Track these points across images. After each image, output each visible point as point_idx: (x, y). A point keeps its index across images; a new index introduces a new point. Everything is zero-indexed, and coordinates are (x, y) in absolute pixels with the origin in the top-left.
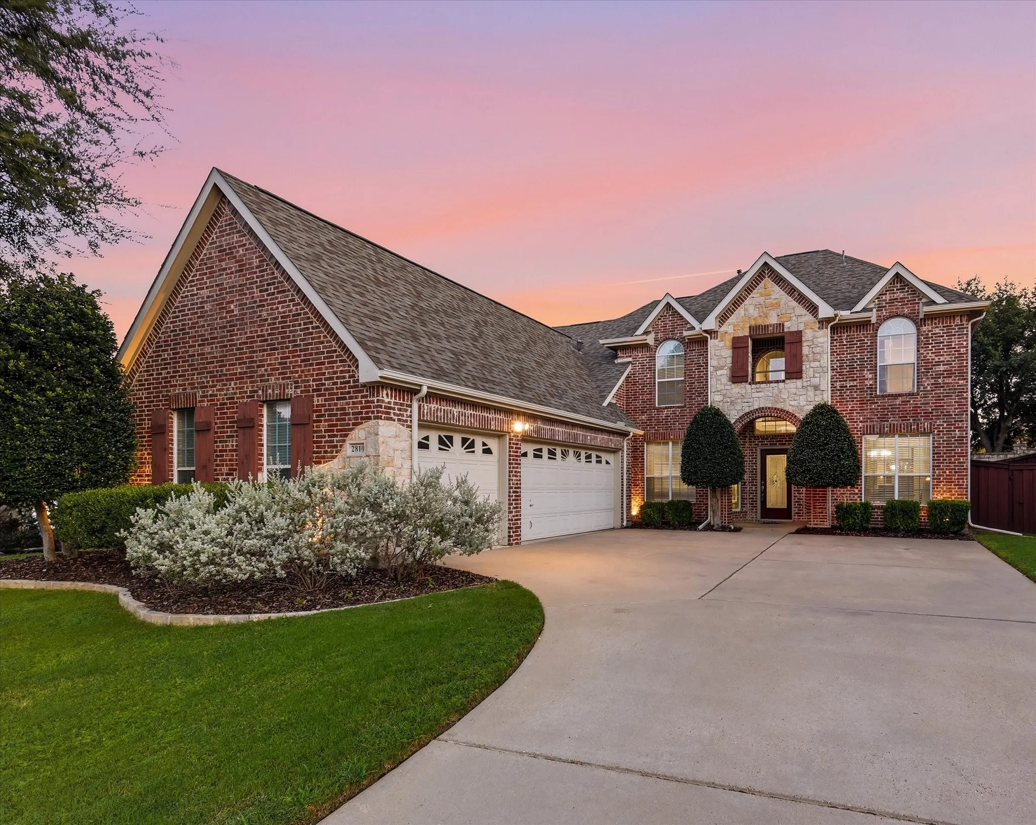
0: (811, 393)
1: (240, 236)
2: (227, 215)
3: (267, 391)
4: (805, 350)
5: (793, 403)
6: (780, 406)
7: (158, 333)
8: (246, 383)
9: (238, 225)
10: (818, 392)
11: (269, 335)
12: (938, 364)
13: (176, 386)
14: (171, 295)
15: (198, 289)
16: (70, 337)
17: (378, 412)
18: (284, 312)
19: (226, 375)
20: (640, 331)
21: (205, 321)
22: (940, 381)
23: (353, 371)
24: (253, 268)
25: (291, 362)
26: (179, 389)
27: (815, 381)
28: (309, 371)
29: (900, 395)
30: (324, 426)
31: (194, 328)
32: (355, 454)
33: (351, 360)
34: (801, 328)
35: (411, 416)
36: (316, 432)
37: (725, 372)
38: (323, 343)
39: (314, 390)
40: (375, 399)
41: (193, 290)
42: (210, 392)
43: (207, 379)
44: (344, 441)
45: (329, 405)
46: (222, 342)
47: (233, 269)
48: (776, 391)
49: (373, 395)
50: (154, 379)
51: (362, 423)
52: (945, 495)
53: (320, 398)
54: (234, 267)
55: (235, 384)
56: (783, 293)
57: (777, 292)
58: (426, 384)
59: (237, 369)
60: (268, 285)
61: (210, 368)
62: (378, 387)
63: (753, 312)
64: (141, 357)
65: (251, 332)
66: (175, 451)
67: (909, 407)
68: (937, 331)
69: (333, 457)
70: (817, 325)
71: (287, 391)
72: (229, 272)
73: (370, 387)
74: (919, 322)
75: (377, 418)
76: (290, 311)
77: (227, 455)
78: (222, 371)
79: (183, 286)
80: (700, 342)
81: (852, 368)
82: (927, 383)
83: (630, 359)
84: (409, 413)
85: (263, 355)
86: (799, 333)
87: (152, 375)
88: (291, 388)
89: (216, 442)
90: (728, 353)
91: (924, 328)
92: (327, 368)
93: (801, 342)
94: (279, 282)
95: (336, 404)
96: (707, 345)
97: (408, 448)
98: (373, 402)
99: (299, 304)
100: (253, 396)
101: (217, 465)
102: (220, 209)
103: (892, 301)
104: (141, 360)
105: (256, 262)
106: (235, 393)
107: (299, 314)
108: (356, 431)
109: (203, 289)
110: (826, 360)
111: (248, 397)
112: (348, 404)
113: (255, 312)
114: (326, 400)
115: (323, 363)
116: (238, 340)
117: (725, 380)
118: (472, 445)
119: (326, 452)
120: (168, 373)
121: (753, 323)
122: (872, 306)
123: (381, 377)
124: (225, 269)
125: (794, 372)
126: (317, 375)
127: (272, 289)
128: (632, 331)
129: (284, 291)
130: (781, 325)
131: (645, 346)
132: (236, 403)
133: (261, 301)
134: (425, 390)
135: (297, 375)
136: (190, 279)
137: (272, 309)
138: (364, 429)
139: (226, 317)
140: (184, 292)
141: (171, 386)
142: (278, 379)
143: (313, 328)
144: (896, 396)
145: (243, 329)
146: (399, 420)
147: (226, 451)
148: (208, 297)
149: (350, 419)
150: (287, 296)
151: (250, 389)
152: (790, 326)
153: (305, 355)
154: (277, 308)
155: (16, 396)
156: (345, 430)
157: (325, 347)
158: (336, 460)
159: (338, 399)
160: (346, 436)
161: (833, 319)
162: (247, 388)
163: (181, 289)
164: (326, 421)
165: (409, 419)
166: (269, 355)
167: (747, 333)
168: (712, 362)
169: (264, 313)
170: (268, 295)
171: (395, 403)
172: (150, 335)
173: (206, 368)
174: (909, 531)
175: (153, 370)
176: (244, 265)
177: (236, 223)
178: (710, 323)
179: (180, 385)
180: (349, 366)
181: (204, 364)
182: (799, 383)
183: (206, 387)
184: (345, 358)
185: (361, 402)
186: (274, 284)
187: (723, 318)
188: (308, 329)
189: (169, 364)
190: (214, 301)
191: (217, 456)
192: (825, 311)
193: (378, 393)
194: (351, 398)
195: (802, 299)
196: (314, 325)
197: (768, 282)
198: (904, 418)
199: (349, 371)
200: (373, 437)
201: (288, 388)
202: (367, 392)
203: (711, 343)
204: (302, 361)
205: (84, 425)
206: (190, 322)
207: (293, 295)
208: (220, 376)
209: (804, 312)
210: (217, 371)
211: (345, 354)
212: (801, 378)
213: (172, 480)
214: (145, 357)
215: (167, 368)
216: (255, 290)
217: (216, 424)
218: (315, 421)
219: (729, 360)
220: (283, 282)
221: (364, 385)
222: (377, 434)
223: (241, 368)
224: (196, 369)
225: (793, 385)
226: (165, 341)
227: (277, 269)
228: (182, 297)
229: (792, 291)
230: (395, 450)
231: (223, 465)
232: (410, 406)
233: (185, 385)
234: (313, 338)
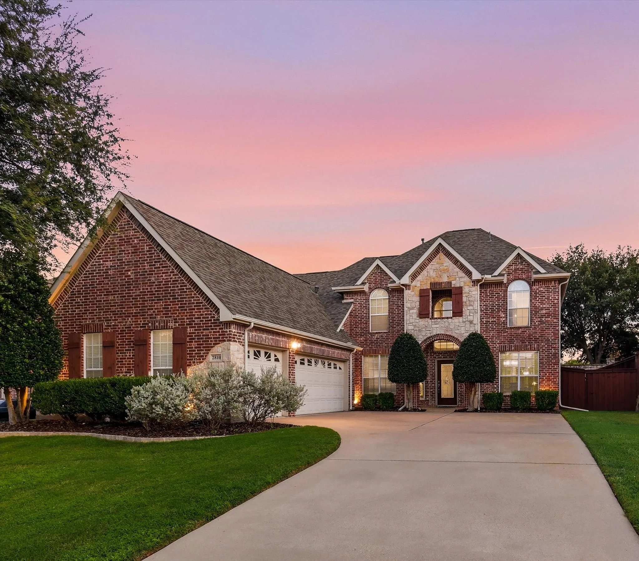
0: (468, 326)
1: (135, 232)
2: (125, 219)
3: (155, 324)
5: (456, 331)
6: (449, 333)
7: (73, 286)
8: (140, 319)
9: (134, 225)
10: (472, 325)
11: (156, 291)
13: (87, 319)
14: (83, 264)
15: (103, 261)
16: (30, 290)
17: (230, 337)
18: (167, 279)
19: (125, 314)
20: (359, 282)
21: (109, 281)
22: (543, 319)
23: (213, 314)
24: (144, 252)
25: (171, 308)
26: (89, 321)
27: (471, 319)
28: (184, 313)
30: (194, 345)
31: (101, 284)
32: (215, 360)
33: (212, 308)
34: (462, 285)
35: (244, 340)
36: (189, 348)
37: (415, 311)
38: (193, 297)
39: (187, 324)
40: (228, 330)
41: (100, 262)
42: (113, 324)
43: (110, 316)
44: (208, 353)
45: (198, 333)
46: (122, 294)
47: (130, 251)
48: (447, 324)
49: (227, 328)
50: (69, 314)
51: (219, 344)
52: (546, 388)
53: (192, 329)
54: (131, 250)
55: (131, 319)
56: (451, 263)
57: (447, 262)
58: (254, 321)
59: (133, 310)
60: (155, 262)
61: (113, 309)
62: (230, 324)
63: (432, 274)
64: (59, 301)
65: (143, 289)
66: (85, 359)
67: (526, 335)
68: (542, 289)
69: (201, 362)
70: (472, 284)
71: (169, 324)
72: (127, 252)
73: (225, 324)
74: (531, 284)
75: (228, 341)
76: (171, 278)
77: (126, 361)
78: (122, 311)
79: (93, 259)
80: (399, 291)
82: (536, 321)
84: (243, 338)
85: (152, 303)
86: (461, 288)
87: (68, 312)
88: (172, 323)
89: (118, 353)
90: (417, 299)
91: (534, 288)
92: (196, 312)
94: (163, 261)
95: (202, 333)
97: (243, 357)
98: (227, 332)
99: (177, 275)
100: (145, 327)
101: (119, 367)
102: (120, 215)
104: (59, 302)
105: (146, 248)
106: (132, 325)
107: (177, 281)
108: (216, 347)
109: (108, 261)
110: (477, 305)
111: (141, 327)
112: (210, 332)
113: (147, 278)
114: (195, 330)
115: (194, 309)
116: (133, 293)
117: (415, 316)
118: (269, 357)
119: (195, 360)
120: (80, 311)
121: (432, 281)
122: (504, 272)
123: (233, 318)
124: (124, 251)
125: (458, 312)
126: (190, 316)
127: (158, 265)
129: (167, 267)
130: (450, 283)
132: (133, 330)
133: (150, 271)
134: (252, 325)
135: (176, 315)
136: (97, 254)
137: (158, 277)
138: (220, 347)
139: (125, 279)
140: (93, 262)
141: (83, 319)
142: (163, 317)
143: (186, 289)
144: (518, 328)
145: (138, 287)
146: (239, 342)
147: (125, 359)
148: (111, 266)
149: (212, 341)
150: (169, 270)
151: (143, 322)
152: (455, 284)
153: (181, 304)
154: (162, 276)
155: (8, 326)
156: (208, 347)
157: (195, 300)
158: (202, 364)
159: (204, 330)
160: (209, 350)
161: (481, 280)
162: (141, 322)
163: (90, 260)
164: (195, 342)
165: (243, 341)
166: (156, 303)
167: (429, 287)
168: (407, 304)
169: (153, 279)
170: (155, 268)
171: (237, 333)
172: (67, 287)
173: (110, 309)
174: (524, 409)
175: (69, 309)
176: (139, 249)
177: (132, 224)
178: (406, 280)
179: (89, 319)
180: (211, 311)
181: (108, 306)
182: (461, 319)
183: (110, 320)
184: (208, 307)
185: (219, 332)
186: (159, 262)
187: (414, 277)
188: (184, 289)
189: (82, 305)
190: (116, 269)
191: (118, 362)
192: (476, 275)
193: (230, 327)
194: (212, 329)
195: (463, 268)
196: (188, 287)
197: (441, 255)
198: (522, 343)
199: (211, 314)
200: (226, 351)
201: (169, 323)
202: (223, 326)
203: (406, 292)
204: (179, 307)
205: (43, 343)
206: (98, 281)
207: (172, 269)
208: (120, 314)
209: (463, 275)
210: (118, 311)
211: (208, 304)
212: (462, 316)
213: (83, 376)
214: (62, 301)
215: (79, 308)
216: (146, 265)
217: (118, 342)
218: (188, 342)
219: (418, 304)
220: (165, 261)
221: (221, 322)
222: (229, 350)
223: (136, 310)
224: (103, 309)
225: (457, 320)
226: (78, 291)
227: (162, 254)
228: (91, 265)
229: (456, 262)
230: (237, 358)
231: (123, 367)
232: (244, 334)
233: (94, 318)
234: (186, 295)
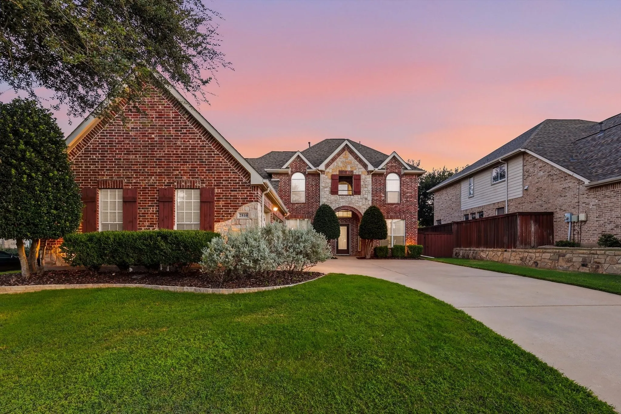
0: (364, 201)
1: (159, 99)
3: (181, 183)
4: (362, 183)
5: (356, 205)
6: (351, 206)
8: (164, 178)
9: (158, 93)
10: (367, 201)
12: (408, 193)
13: (104, 175)
18: (193, 144)
20: (285, 167)
21: (131, 141)
22: (408, 199)
23: (241, 178)
25: (198, 170)
26: (106, 177)
27: (366, 196)
28: (212, 175)
29: (394, 204)
30: (221, 203)
31: (121, 144)
32: (241, 218)
33: (240, 173)
34: (360, 173)
36: (217, 206)
37: (328, 190)
38: (221, 162)
39: (214, 185)
40: (256, 193)
42: (134, 181)
43: (131, 173)
44: (236, 211)
45: (225, 193)
46: (145, 154)
47: (154, 116)
48: (350, 199)
49: (254, 191)
50: (83, 170)
51: (246, 203)
52: (410, 243)
53: (220, 190)
55: (154, 178)
56: (353, 158)
57: (351, 158)
58: (270, 187)
59: (157, 170)
60: (182, 128)
61: (135, 167)
63: (340, 164)
66: (100, 212)
67: (397, 209)
68: (407, 180)
69: (229, 219)
70: (367, 173)
72: (150, 117)
73: (252, 187)
74: (401, 176)
75: (256, 201)
76: (199, 144)
77: (148, 216)
80: (316, 175)
81: (376, 191)
82: (404, 200)
83: (278, 179)
84: (261, 200)
85: (178, 165)
86: (359, 176)
87: (81, 167)
88: (199, 183)
89: (140, 208)
90: (329, 181)
91: (403, 178)
92: (224, 175)
93: (360, 179)
94: (190, 128)
95: (230, 193)
96: (320, 177)
98: (254, 194)
99: (204, 141)
100: (170, 186)
101: (140, 221)
103: (392, 166)
105: (172, 115)
106: (155, 183)
107: (206, 146)
108: (244, 207)
110: (370, 188)
111: (165, 185)
112: (238, 194)
114: (223, 191)
115: (221, 173)
117: (328, 193)
119: (224, 216)
120: (95, 167)
121: (340, 169)
122: (384, 167)
124: (147, 115)
125: (357, 192)
126: (217, 178)
127: (185, 131)
128: (281, 166)
129: (194, 133)
130: (352, 171)
131: (286, 174)
132: (157, 188)
134: (269, 190)
135: (203, 177)
136: (117, 116)
137: (184, 141)
138: (248, 206)
139: (148, 141)
141: (99, 175)
142: (189, 178)
144: (393, 204)
145: (162, 149)
147: (147, 214)
149: (239, 201)
150: (197, 136)
151: (167, 181)
152: (356, 172)
153: (207, 167)
154: (189, 141)
156: (236, 206)
157: (223, 165)
158: (230, 221)
159: (231, 191)
160: (237, 209)
161: (372, 171)
162: (165, 180)
164: (223, 201)
166: (181, 165)
167: (338, 173)
168: (322, 185)
169: (179, 143)
170: (181, 133)
171: (260, 195)
173: (130, 167)
174: (402, 257)
177: (156, 92)
178: (322, 167)
179: (107, 175)
180: (238, 175)
181: (129, 165)
182: (359, 196)
183: (131, 178)
184: (236, 171)
185: (247, 193)
186: (186, 128)
187: (327, 166)
188: (212, 154)
190: (137, 131)
192: (370, 167)
194: (240, 191)
195: (360, 161)
196: (215, 153)
197: (347, 152)
198: (395, 213)
199: (239, 178)
200: (253, 210)
201: (196, 183)
202: (250, 189)
203: (322, 176)
204: (206, 170)
206: (117, 140)
207: (200, 136)
208: (142, 172)
209: (362, 167)
210: (140, 170)
211: (236, 169)
212: (360, 194)
213: (98, 229)
214: (74, 156)
215: (95, 164)
216: (172, 130)
217: (139, 198)
218: (216, 201)
219: (330, 184)
220: (192, 128)
221: (249, 185)
222: (257, 209)
223: (159, 170)
225: (356, 197)
226: (93, 149)
227: (188, 121)
229: (357, 157)
230: (260, 217)
231: (145, 221)
232: (262, 197)
233: (112, 175)
234: (214, 160)
